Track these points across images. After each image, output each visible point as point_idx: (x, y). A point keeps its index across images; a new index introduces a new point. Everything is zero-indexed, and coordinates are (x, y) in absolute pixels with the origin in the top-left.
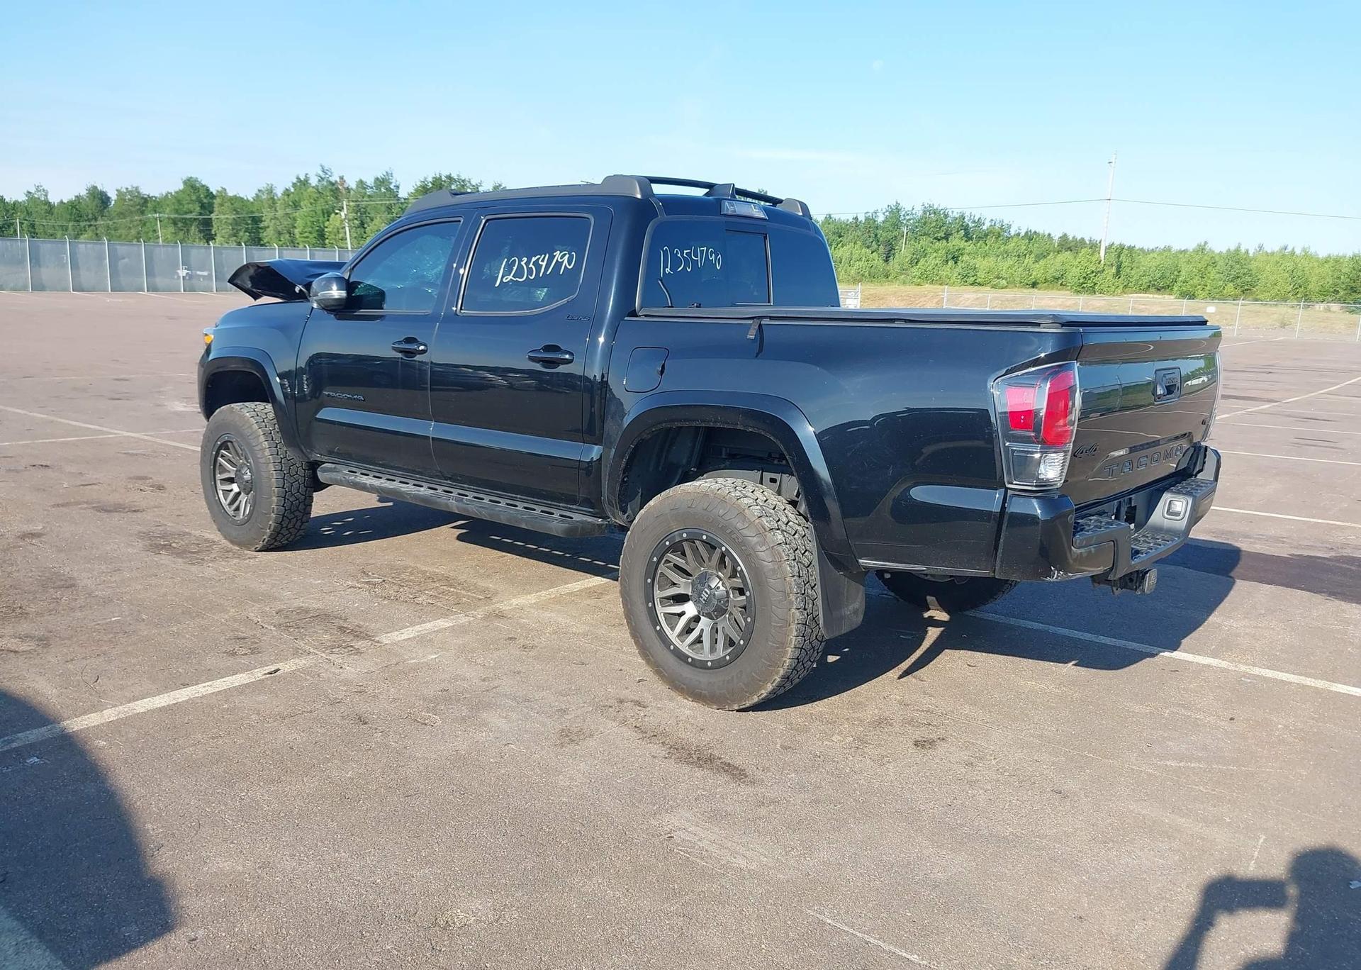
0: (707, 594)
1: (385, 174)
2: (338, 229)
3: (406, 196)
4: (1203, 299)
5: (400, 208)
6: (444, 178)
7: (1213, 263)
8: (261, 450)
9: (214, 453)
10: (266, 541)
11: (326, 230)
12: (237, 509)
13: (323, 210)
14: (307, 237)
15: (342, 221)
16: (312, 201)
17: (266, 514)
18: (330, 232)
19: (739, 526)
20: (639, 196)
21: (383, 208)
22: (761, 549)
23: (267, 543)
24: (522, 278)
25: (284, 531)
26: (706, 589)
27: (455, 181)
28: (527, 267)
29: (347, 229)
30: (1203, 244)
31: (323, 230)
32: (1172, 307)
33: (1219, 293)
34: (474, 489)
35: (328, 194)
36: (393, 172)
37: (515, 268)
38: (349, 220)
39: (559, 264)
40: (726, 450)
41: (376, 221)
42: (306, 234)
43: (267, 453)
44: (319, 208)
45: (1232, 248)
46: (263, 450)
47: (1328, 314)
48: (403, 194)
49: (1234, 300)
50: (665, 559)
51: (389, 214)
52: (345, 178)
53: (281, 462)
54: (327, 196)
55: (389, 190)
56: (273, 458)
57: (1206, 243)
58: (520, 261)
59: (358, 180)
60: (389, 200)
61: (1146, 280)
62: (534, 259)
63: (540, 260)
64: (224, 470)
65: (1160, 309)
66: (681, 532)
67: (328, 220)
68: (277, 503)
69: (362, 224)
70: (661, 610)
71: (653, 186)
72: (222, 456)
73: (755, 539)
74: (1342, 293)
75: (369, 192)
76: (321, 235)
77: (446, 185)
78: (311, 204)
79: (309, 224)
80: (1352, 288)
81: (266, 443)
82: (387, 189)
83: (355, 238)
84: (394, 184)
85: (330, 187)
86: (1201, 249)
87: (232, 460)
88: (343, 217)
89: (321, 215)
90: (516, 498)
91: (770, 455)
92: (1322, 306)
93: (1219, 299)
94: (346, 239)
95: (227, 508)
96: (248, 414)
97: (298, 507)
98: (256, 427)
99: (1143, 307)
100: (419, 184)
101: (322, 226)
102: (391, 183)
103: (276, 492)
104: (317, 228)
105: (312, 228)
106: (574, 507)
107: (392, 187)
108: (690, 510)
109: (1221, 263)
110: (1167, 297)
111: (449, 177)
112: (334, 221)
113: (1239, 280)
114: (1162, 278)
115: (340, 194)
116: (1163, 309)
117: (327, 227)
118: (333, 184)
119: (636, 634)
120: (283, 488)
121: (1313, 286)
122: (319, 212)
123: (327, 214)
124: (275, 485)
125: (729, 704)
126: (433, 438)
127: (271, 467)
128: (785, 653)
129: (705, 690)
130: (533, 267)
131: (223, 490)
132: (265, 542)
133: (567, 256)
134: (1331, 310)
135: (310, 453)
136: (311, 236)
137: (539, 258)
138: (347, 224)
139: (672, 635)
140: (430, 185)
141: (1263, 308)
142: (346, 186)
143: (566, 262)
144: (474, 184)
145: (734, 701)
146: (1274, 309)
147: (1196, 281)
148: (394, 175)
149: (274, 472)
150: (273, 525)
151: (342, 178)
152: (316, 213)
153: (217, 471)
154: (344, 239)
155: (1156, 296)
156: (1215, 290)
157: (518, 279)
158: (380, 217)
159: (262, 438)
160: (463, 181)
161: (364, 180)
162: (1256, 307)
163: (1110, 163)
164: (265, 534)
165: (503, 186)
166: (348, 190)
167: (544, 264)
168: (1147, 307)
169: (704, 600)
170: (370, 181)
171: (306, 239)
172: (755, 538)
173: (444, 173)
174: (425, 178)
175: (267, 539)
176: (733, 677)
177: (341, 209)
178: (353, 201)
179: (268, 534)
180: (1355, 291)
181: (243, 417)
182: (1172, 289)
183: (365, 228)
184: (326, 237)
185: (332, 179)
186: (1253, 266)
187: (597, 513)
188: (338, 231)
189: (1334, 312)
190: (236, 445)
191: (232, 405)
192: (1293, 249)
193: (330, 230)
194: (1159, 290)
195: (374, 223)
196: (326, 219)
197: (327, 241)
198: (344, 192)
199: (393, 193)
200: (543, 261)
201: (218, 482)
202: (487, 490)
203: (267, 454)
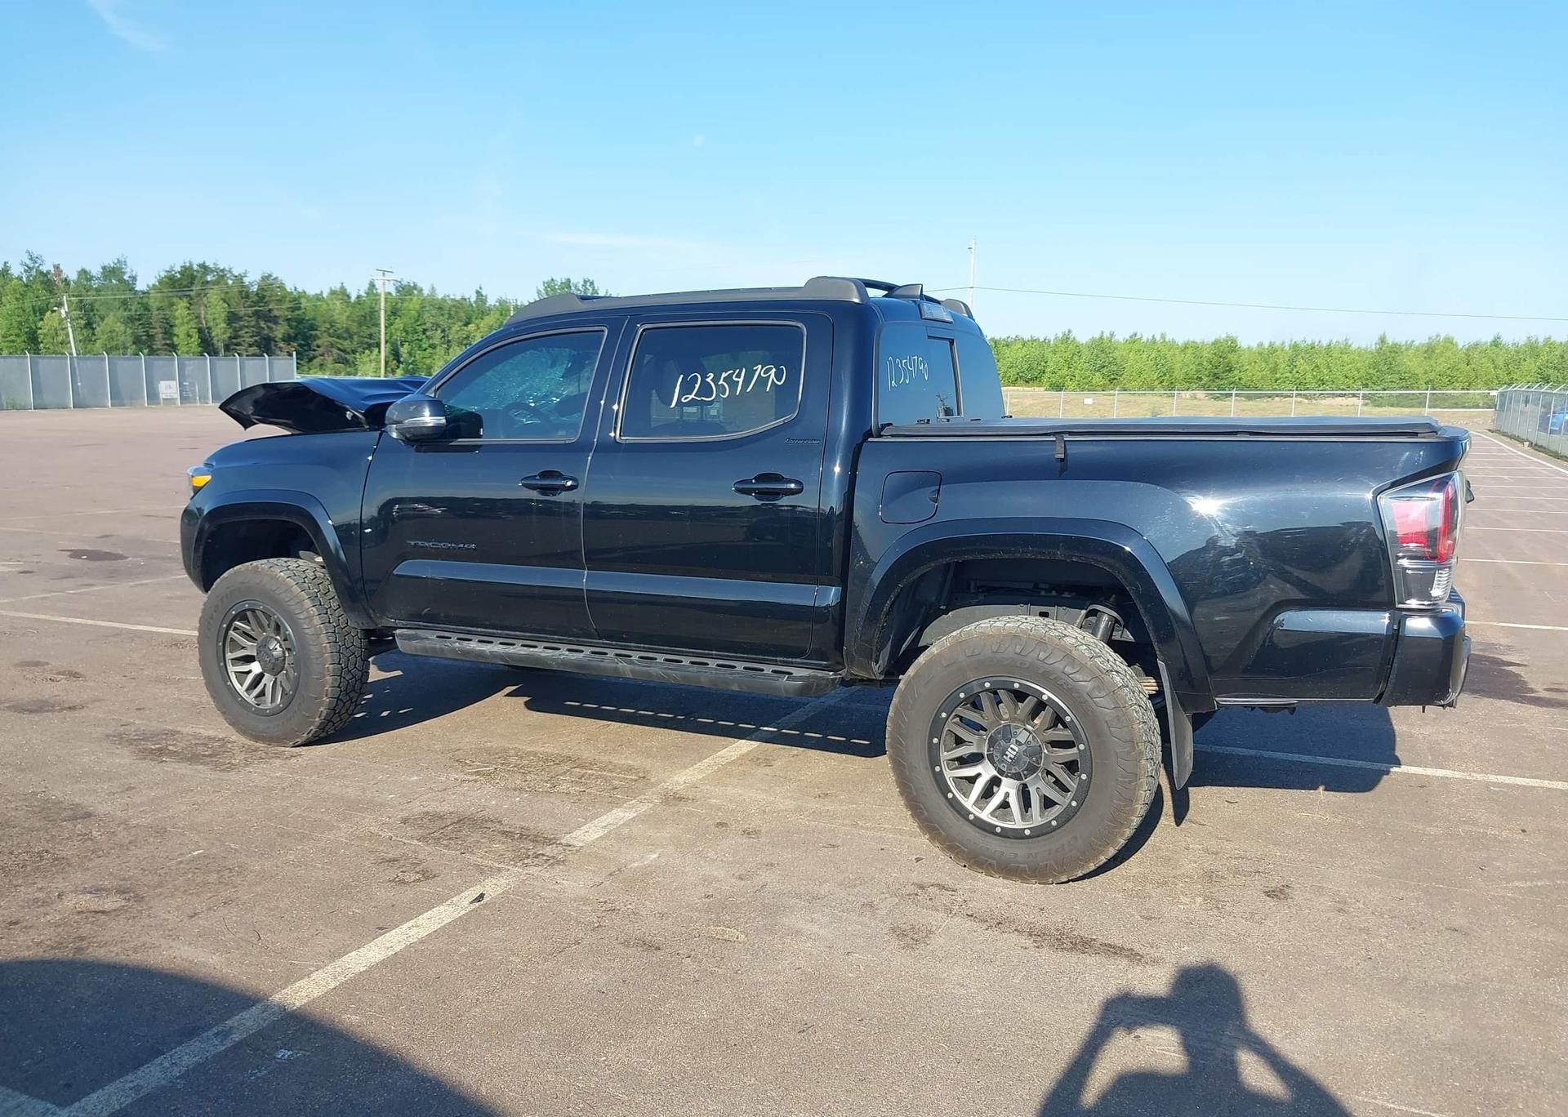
0: (1014, 750)
1: (116, 261)
2: (56, 330)
3: (145, 288)
4: (1073, 390)
5: (139, 303)
6: (195, 267)
7: (1078, 352)
8: (308, 617)
9: (225, 626)
10: (312, 732)
11: (39, 331)
12: (262, 694)
13: (33, 307)
14: (13, 341)
15: (61, 321)
16: (18, 296)
17: (316, 698)
18: (45, 335)
19: (1068, 670)
20: (856, 300)
21: (117, 304)
22: (1100, 695)
23: (312, 736)
24: (711, 396)
25: (336, 719)
26: (1012, 746)
27: (212, 271)
28: (716, 385)
29: (70, 330)
30: (1067, 333)
31: (35, 332)
32: (1045, 400)
33: (1087, 383)
34: (644, 648)
35: (39, 287)
36: (127, 260)
37: (697, 386)
38: (72, 320)
39: (762, 382)
40: (976, 583)
41: (109, 320)
42: (12, 338)
43: (317, 621)
44: (28, 305)
45: (1097, 336)
46: (310, 618)
47: (1195, 402)
48: (140, 286)
49: (1103, 390)
50: (954, 714)
51: (125, 310)
52: (61, 267)
53: (334, 632)
54: (39, 290)
55: (121, 280)
56: (326, 627)
57: (1069, 332)
58: (704, 378)
59: (79, 269)
60: (124, 294)
61: (1012, 373)
62: (724, 375)
63: (734, 376)
64: (236, 646)
65: (1032, 402)
66: (982, 681)
67: (42, 319)
68: (332, 683)
69: (89, 325)
70: (949, 775)
71: (868, 289)
72: (236, 629)
73: (1090, 685)
74: (1205, 379)
75: (95, 284)
76: (33, 341)
77: (199, 275)
78: (17, 299)
79: (15, 324)
80: (1215, 374)
81: (314, 608)
82: (119, 280)
83: (80, 341)
84: (128, 275)
85: (41, 279)
86: (1066, 339)
87: (252, 633)
88: (64, 315)
89: (32, 313)
90: (712, 654)
91: (1036, 586)
92: (1188, 394)
93: (1089, 390)
94: (69, 342)
95: (244, 695)
96: (282, 574)
97: (354, 687)
98: (296, 589)
99: (1016, 400)
100: (163, 274)
101: (34, 327)
102: (124, 273)
103: (331, 670)
104: (27, 330)
105: (20, 330)
106: (798, 660)
107: (126, 277)
108: (997, 655)
109: (1085, 352)
110: (1037, 389)
111: (203, 266)
112: (50, 321)
113: (1105, 370)
114: (1030, 369)
115: (55, 288)
116: (1035, 402)
117: (41, 329)
118: (45, 275)
119: (915, 806)
120: (339, 664)
121: (1178, 374)
122: (29, 309)
123: (41, 312)
124: (330, 661)
125: (1054, 877)
126: (587, 590)
127: (324, 639)
128: (1133, 811)
129: (1024, 864)
130: (725, 384)
131: (235, 672)
132: (310, 735)
133: (774, 370)
134: (1198, 397)
135: (381, 618)
136: (19, 340)
137: (733, 373)
138: (69, 325)
139: (968, 803)
140: (178, 276)
141: (1133, 398)
142: (63, 276)
143: (773, 376)
144: (237, 274)
145: (1061, 873)
146: (1143, 398)
147: (1064, 372)
148: (128, 264)
149: (328, 645)
150: (325, 711)
151: (57, 267)
152: (24, 311)
153: (227, 649)
154: (65, 343)
155: (1025, 389)
156: (1084, 381)
157: (703, 398)
158: (114, 315)
159: (308, 603)
160: (222, 271)
161: (87, 269)
162: (1125, 396)
163: (970, 248)
164: (312, 723)
165: (274, 276)
166: (66, 281)
167: (741, 380)
168: (1020, 400)
169: (1010, 758)
170: (96, 270)
171: (12, 344)
172: (1090, 683)
173: (196, 262)
174: (172, 268)
175: (314, 730)
176: (1063, 845)
177: (60, 305)
178: (73, 296)
179: (317, 724)
180: (1218, 378)
181: (274, 578)
182: (1040, 381)
183: (94, 329)
184: (40, 340)
185: (44, 269)
186: (1117, 354)
187: (826, 666)
188: (57, 334)
189: (1200, 400)
190: (259, 614)
191: (255, 563)
192: (1153, 336)
193: (45, 331)
194: (1027, 382)
195: (105, 322)
196: (39, 317)
197: (42, 345)
198: (61, 285)
199: (129, 286)
200: (738, 376)
201: (229, 663)
202: (665, 648)
203: (316, 623)
